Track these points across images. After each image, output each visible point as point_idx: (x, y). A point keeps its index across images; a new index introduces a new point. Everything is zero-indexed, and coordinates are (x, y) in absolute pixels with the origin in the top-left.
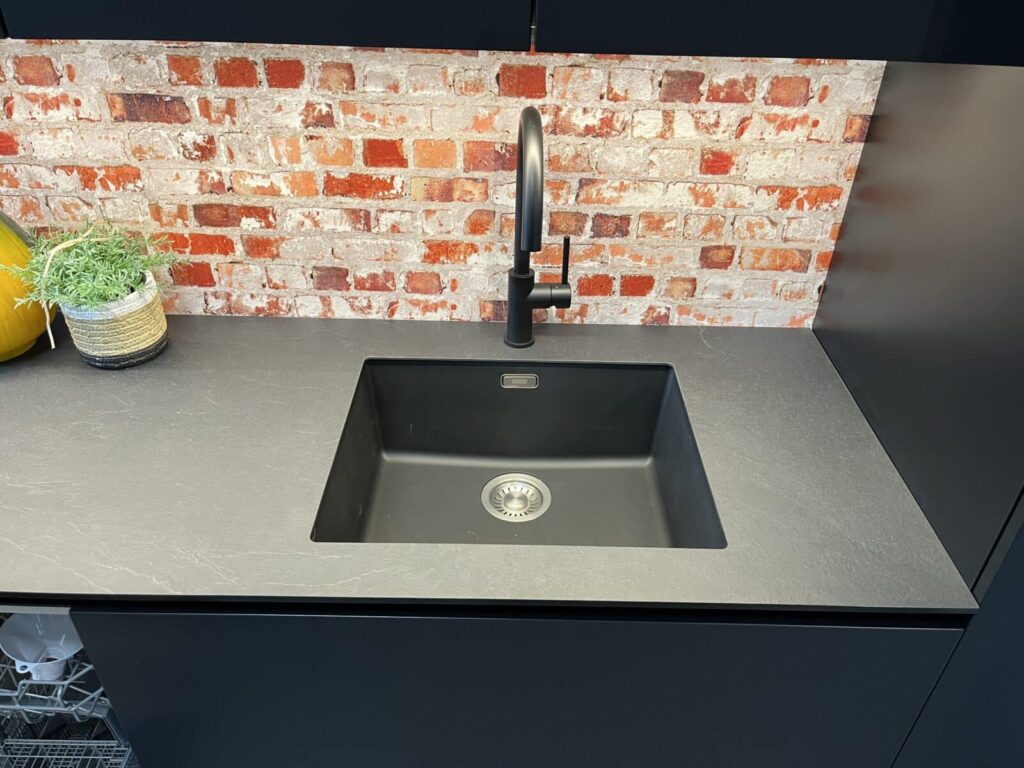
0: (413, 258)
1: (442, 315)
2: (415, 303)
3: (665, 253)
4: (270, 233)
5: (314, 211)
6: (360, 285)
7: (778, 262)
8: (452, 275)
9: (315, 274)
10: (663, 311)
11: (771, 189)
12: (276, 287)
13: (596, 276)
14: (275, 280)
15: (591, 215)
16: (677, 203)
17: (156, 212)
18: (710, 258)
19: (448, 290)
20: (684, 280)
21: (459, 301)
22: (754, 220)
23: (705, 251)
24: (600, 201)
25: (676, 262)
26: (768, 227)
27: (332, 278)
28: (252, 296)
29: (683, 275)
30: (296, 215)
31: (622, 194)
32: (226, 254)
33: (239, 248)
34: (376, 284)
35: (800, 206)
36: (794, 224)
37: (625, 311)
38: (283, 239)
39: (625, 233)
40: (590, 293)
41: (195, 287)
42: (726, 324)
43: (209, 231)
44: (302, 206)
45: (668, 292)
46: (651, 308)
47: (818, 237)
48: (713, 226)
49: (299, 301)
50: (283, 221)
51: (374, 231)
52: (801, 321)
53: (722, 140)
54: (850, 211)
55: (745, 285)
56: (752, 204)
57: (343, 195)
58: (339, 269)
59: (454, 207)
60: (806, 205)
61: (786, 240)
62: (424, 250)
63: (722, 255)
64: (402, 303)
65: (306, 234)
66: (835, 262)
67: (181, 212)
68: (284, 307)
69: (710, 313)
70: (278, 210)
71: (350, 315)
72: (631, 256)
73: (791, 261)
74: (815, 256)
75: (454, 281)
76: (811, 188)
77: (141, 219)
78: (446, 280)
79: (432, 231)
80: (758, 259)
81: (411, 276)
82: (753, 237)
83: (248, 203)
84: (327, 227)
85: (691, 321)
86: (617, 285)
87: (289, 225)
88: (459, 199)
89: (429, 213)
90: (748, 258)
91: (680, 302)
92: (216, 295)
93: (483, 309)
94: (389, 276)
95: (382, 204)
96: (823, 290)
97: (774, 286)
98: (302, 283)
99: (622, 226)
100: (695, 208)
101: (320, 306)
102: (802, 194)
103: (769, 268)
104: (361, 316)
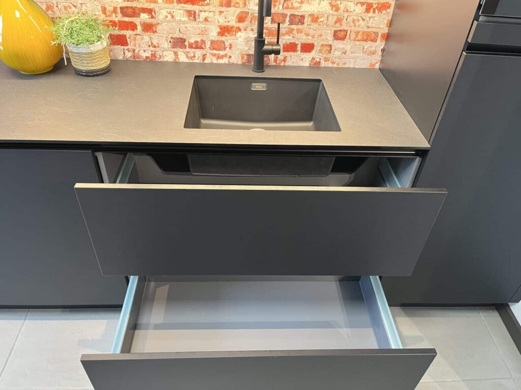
0: (213, 34)
1: (224, 61)
2: (214, 55)
3: (319, 33)
4: (153, 21)
5: (172, 11)
6: (191, 46)
7: (365, 37)
8: (230, 42)
9: (171, 41)
10: (318, 60)
11: (362, 4)
12: (155, 47)
13: (290, 43)
14: (154, 43)
15: (289, 15)
16: (324, 10)
17: (104, 10)
18: (339, 36)
19: (228, 49)
20: (327, 45)
21: (232, 54)
22: (356, 18)
23: (335, 32)
24: (293, 8)
25: (324, 37)
26: (361, 22)
27: (179, 43)
28: (144, 51)
29: (327, 43)
30: (164, 13)
31: (302, 5)
32: (134, 30)
33: (139, 27)
34: (198, 46)
35: (374, 12)
36: (372, 20)
37: (302, 59)
38: (158, 24)
39: (303, 23)
40: (288, 51)
41: (120, 46)
42: (344, 66)
43: (127, 19)
44: (167, 8)
45: (320, 51)
46: (313, 59)
47: (381, 26)
48: (339, 21)
49: (165, 53)
50: (159, 15)
51: (198, 20)
52: (374, 65)
54: (394, 14)
55: (351, 48)
56: (354, 11)
57: (184, 3)
58: (182, 39)
59: (232, 9)
60: (377, 12)
61: (368, 27)
62: (218, 30)
63: (342, 33)
64: (208, 55)
65: (169, 22)
66: (388, 37)
67: (115, 11)
68: (158, 56)
69: (337, 60)
70: (157, 9)
71: (186, 60)
72: (305, 34)
73: (369, 37)
74: (380, 34)
75: (231, 45)
76: (378, 4)
77: (97, 13)
78: (227, 44)
79: (222, 21)
80: (357, 36)
81: (212, 42)
82: (355, 26)
83: (144, 6)
84: (177, 18)
85: (329, 64)
86: (299, 48)
87: (161, 17)
88: (234, 6)
89: (221, 12)
90: (353, 36)
91: (325, 56)
92: (128, 50)
93: (243, 58)
94: (203, 42)
95: (201, 8)
96: (383, 50)
97: (363, 49)
98: (166, 45)
99: (301, 19)
100: (331, 12)
101: (174, 56)
102: (375, 6)
103: (361, 40)
104: (191, 61)
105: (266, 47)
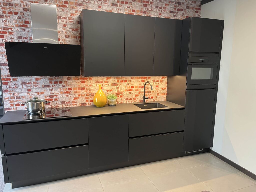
0: (134, 97)
1: (136, 102)
2: (134, 101)
3: (154, 94)
5: (126, 93)
6: (129, 100)
8: (137, 98)
11: (161, 88)
12: (122, 100)
15: (148, 92)
17: (113, 94)
18: (158, 95)
21: (138, 100)
23: (157, 94)
24: (149, 90)
26: (162, 92)
27: (127, 99)
28: (120, 102)
29: (156, 96)
33: (120, 97)
34: (131, 99)
37: (151, 100)
38: (123, 96)
39: (151, 93)
43: (117, 95)
45: (155, 98)
46: (154, 100)
47: (165, 92)
48: (158, 92)
49: (124, 102)
51: (131, 94)
52: (165, 100)
53: (157, 85)
54: (167, 90)
55: (161, 97)
56: (160, 90)
57: (129, 91)
60: (164, 90)
65: (126, 95)
66: (167, 94)
67: (115, 94)
68: (122, 102)
69: (158, 100)
72: (152, 95)
73: (164, 94)
76: (164, 88)
79: (136, 94)
83: (121, 92)
85: (157, 101)
86: (151, 98)
87: (124, 94)
88: (138, 91)
89: (136, 92)
90: (161, 95)
93: (141, 101)
95: (132, 92)
96: (167, 97)
97: (163, 97)
98: (124, 100)
101: (126, 102)
104: (129, 103)
105: (146, 98)
